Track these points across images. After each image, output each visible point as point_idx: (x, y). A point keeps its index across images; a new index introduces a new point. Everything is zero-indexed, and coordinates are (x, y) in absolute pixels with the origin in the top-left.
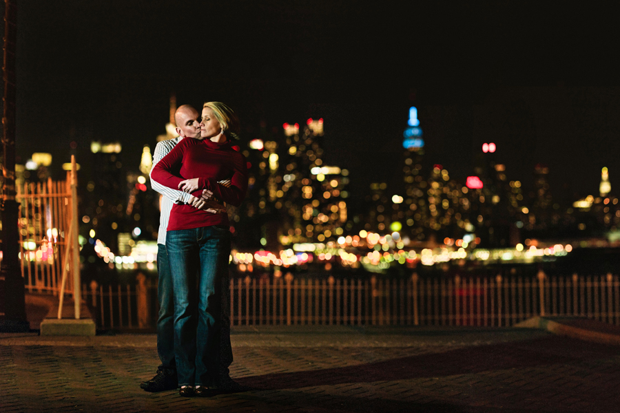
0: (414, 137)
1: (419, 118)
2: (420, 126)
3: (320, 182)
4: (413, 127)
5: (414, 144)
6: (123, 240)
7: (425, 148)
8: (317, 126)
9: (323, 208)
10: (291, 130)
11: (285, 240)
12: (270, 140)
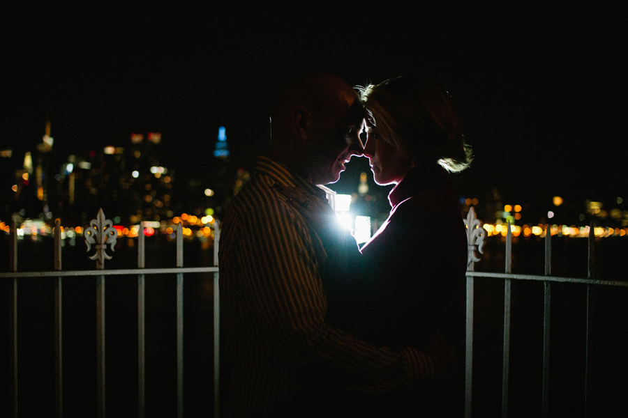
0: (222, 149)
1: (226, 135)
2: (227, 141)
3: (157, 179)
4: (221, 142)
5: (221, 153)
6: (16, 218)
7: (230, 156)
8: (156, 138)
9: (159, 197)
10: (137, 139)
11: (134, 219)
12: (119, 146)
